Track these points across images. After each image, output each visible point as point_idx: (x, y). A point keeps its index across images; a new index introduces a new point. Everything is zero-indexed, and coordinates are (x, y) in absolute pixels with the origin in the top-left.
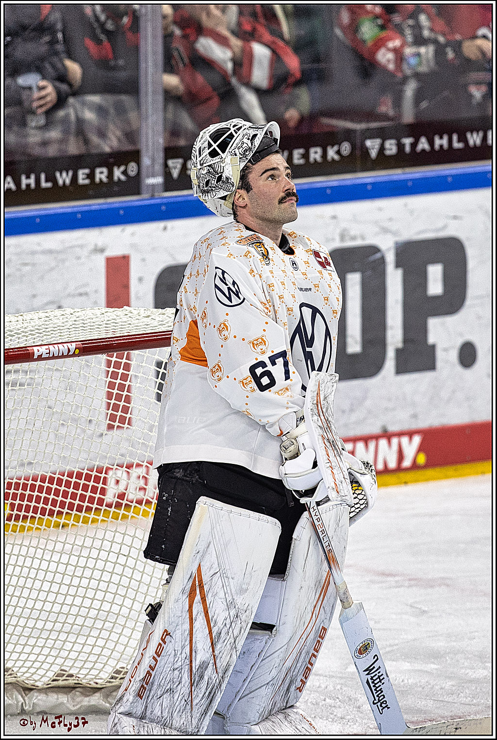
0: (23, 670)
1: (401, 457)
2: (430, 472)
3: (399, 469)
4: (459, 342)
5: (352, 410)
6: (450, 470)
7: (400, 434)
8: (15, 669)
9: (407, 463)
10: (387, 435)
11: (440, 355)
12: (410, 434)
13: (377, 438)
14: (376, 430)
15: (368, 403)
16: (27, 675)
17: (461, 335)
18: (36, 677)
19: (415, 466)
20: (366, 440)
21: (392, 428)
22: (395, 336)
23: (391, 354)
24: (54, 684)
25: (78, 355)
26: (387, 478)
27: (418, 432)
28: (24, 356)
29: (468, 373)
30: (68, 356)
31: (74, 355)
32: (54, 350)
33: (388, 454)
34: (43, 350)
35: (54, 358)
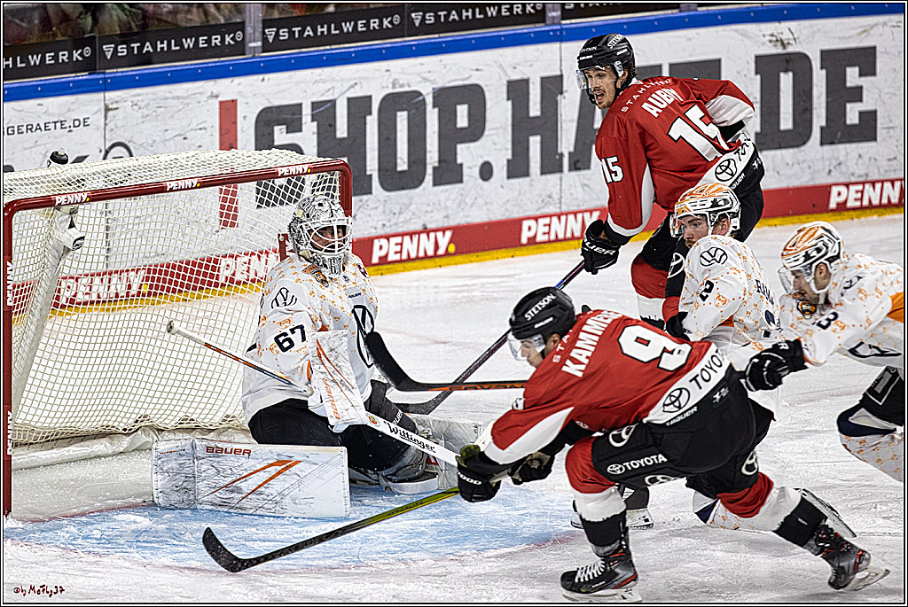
0: (158, 416)
1: (437, 247)
2: (458, 258)
3: (436, 256)
4: (480, 162)
5: (401, 213)
6: (473, 256)
7: (435, 231)
8: (152, 416)
9: (441, 251)
10: (427, 231)
11: (465, 170)
12: (444, 230)
13: (419, 233)
14: (419, 227)
15: (413, 207)
16: (160, 420)
17: (482, 157)
18: (167, 421)
19: (447, 254)
20: (411, 234)
21: (430, 226)
22: (432, 158)
23: (429, 171)
24: (180, 426)
25: (199, 188)
26: (426, 262)
27: (449, 229)
28: (160, 189)
29: (486, 184)
30: (192, 188)
31: (196, 187)
32: (181, 184)
33: (427, 245)
34: (174, 184)
35: (181, 189)
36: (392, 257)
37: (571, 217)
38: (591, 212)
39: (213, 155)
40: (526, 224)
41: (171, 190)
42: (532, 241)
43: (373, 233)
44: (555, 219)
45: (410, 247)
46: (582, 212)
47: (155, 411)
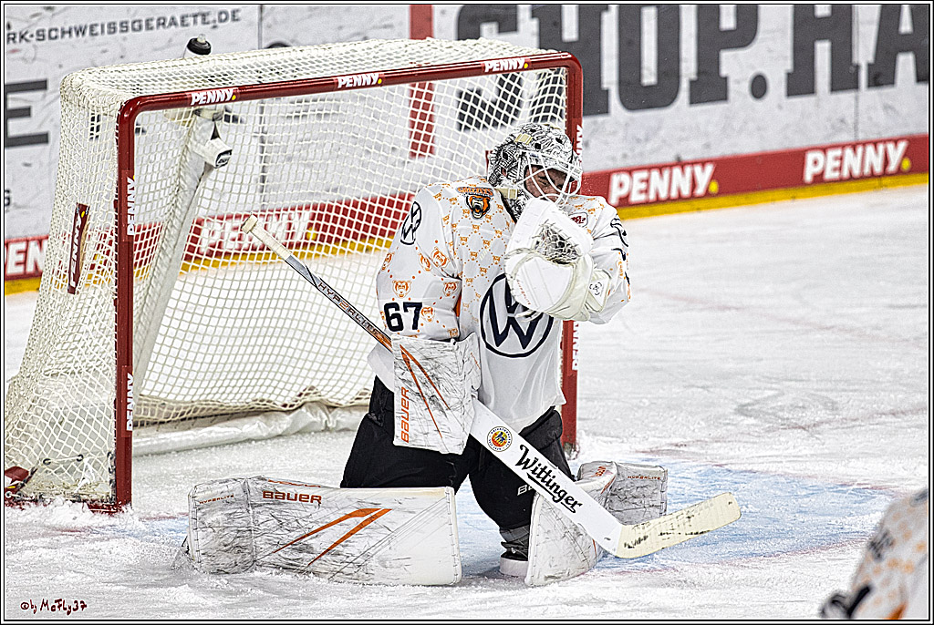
0: (328, 388)
1: (694, 185)
2: (721, 200)
3: (693, 197)
4: (751, 74)
5: (647, 140)
6: (741, 198)
7: (693, 163)
8: (320, 388)
9: (700, 191)
10: (681, 164)
11: (732, 86)
12: (703, 163)
13: (671, 166)
14: (670, 159)
15: (662, 133)
16: (331, 394)
17: (753, 68)
18: (339, 396)
19: (708, 194)
20: (661, 168)
21: (686, 157)
22: (689, 68)
23: (685, 85)
24: (357, 402)
25: (381, 85)
26: (680, 205)
27: (710, 161)
28: (328, 85)
29: (759, 104)
30: (371, 86)
31: (377, 85)
32: (358, 80)
33: (681, 182)
34: (347, 80)
35: (357, 87)
36: (635, 198)
37: (870, 148)
38: (896, 141)
39: (402, 45)
40: (810, 157)
41: (344, 87)
42: (819, 179)
43: (610, 165)
44: (849, 151)
45: (659, 185)
46: (884, 141)
47: (324, 382)
